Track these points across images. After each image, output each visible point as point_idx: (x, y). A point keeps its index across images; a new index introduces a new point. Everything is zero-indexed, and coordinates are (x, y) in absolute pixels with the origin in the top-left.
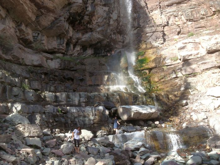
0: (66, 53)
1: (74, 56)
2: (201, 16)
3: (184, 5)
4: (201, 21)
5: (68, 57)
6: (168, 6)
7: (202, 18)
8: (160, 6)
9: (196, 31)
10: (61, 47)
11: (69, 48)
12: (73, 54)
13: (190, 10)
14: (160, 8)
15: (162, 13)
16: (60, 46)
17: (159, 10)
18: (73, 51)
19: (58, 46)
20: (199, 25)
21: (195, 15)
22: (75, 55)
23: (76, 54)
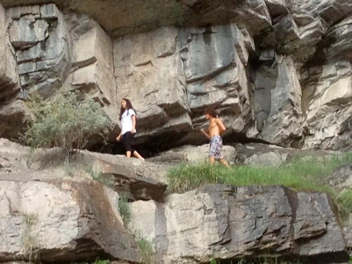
0: (252, 133)
1: (318, 148)
5: (274, 158)
10: (217, 96)
11: (276, 94)
12: (307, 133)
16: (209, 87)
18: (305, 107)
19: (192, 88)
22: (319, 136)
23: (332, 131)
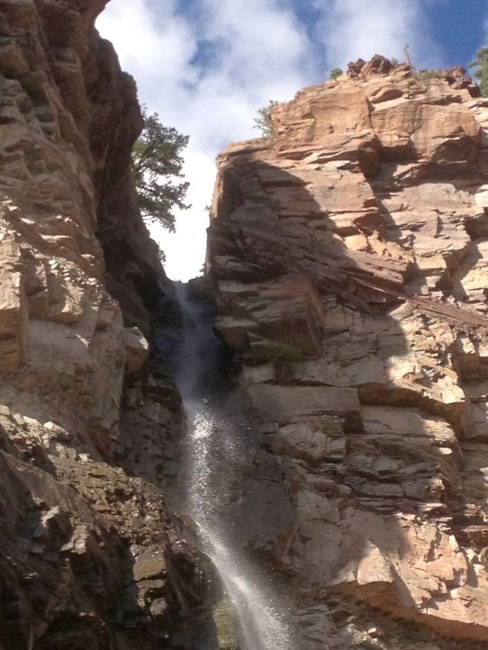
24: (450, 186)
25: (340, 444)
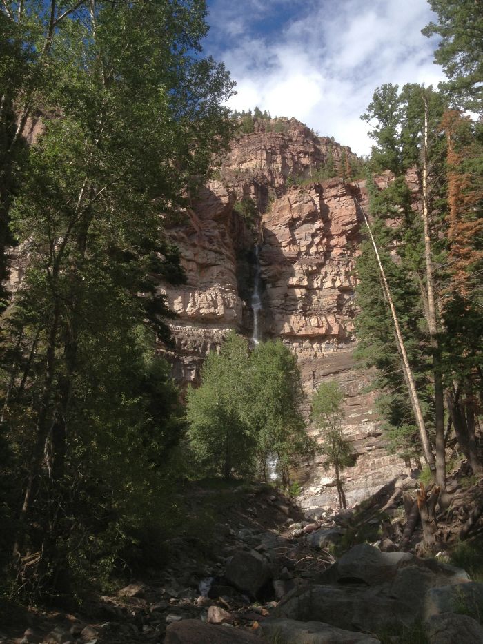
2: (359, 391)
3: (342, 375)
4: (358, 396)
6: (324, 376)
7: (360, 394)
8: (314, 375)
9: (351, 409)
13: (347, 383)
14: (314, 378)
15: (314, 385)
17: (312, 381)
20: (355, 402)
21: (352, 390)
24: (309, 224)
25: (283, 301)
